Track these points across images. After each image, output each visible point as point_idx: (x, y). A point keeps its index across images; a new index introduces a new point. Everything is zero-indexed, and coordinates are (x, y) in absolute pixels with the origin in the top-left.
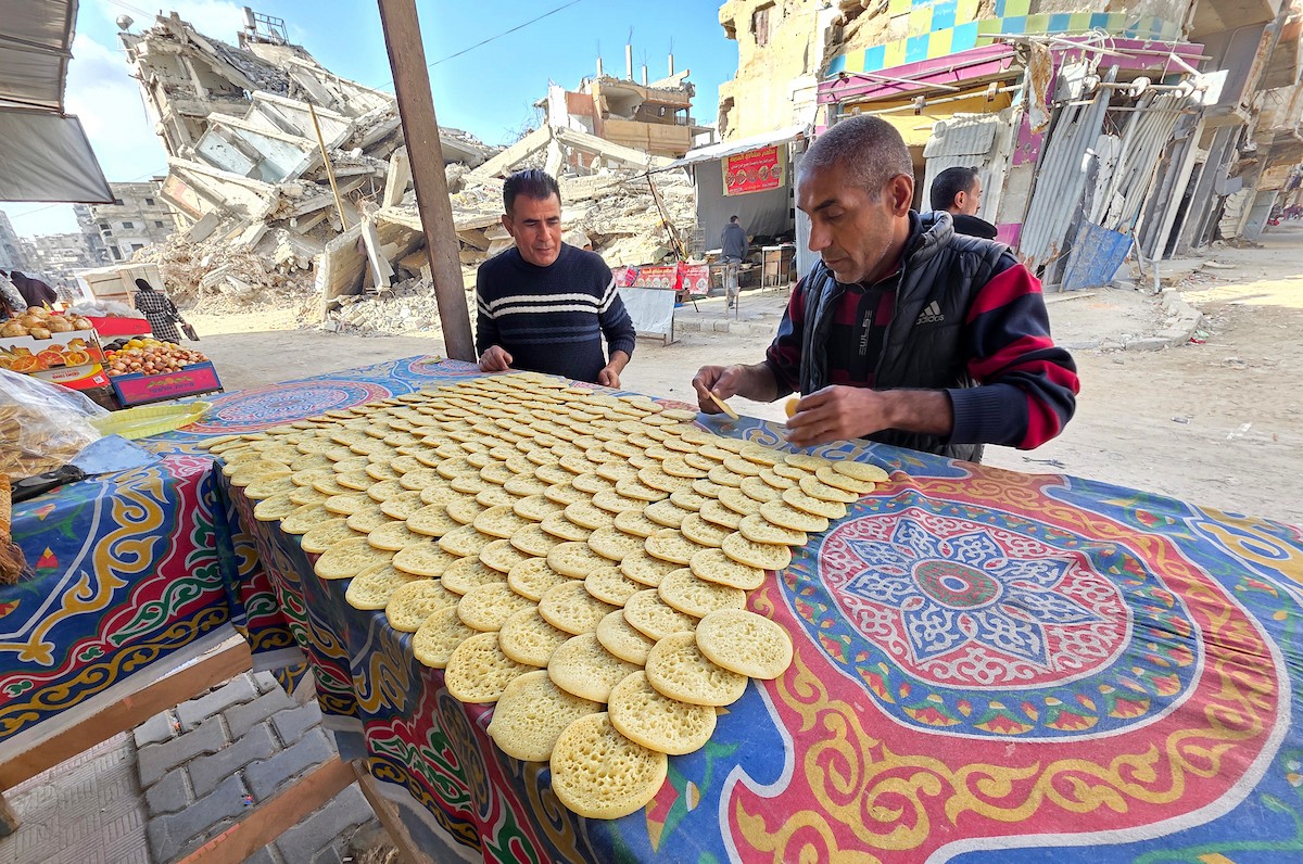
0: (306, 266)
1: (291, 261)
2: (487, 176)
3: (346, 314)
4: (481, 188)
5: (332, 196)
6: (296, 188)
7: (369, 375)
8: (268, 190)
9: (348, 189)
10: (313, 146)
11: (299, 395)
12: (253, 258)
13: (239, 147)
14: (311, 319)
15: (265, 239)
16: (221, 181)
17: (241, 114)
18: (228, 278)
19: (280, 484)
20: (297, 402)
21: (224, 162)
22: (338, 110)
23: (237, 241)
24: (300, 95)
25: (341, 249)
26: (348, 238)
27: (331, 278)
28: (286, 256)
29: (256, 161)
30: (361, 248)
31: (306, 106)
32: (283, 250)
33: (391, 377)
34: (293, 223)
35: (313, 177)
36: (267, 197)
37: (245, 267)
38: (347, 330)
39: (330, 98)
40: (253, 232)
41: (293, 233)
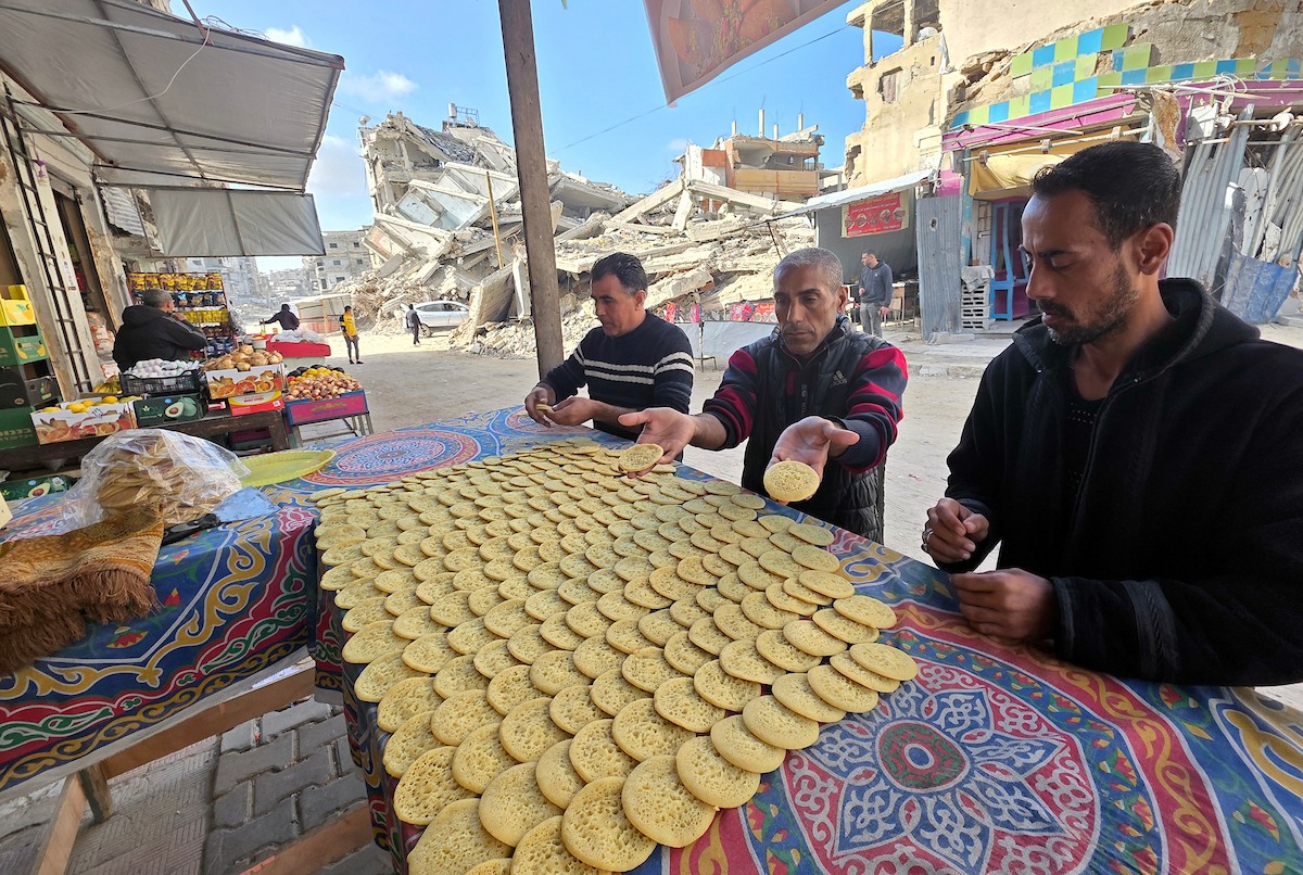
0: (465, 296)
1: (453, 292)
2: (624, 222)
3: (490, 338)
4: (617, 233)
5: (494, 239)
6: (468, 233)
7: (471, 426)
8: (445, 236)
9: (508, 233)
10: (486, 201)
11: (406, 445)
12: (424, 289)
13: (428, 204)
14: (460, 342)
15: (437, 274)
16: (411, 230)
17: (434, 180)
18: (402, 305)
19: (351, 552)
20: (401, 453)
21: (414, 216)
22: (510, 173)
23: (415, 276)
24: (481, 163)
25: (493, 285)
26: (501, 275)
27: (481, 307)
28: (450, 288)
29: (439, 214)
30: (510, 283)
31: (484, 171)
32: (449, 282)
33: (488, 430)
34: (460, 261)
35: (482, 225)
36: (443, 241)
37: (416, 297)
38: (489, 353)
39: (505, 164)
40: (427, 269)
41: (459, 270)
